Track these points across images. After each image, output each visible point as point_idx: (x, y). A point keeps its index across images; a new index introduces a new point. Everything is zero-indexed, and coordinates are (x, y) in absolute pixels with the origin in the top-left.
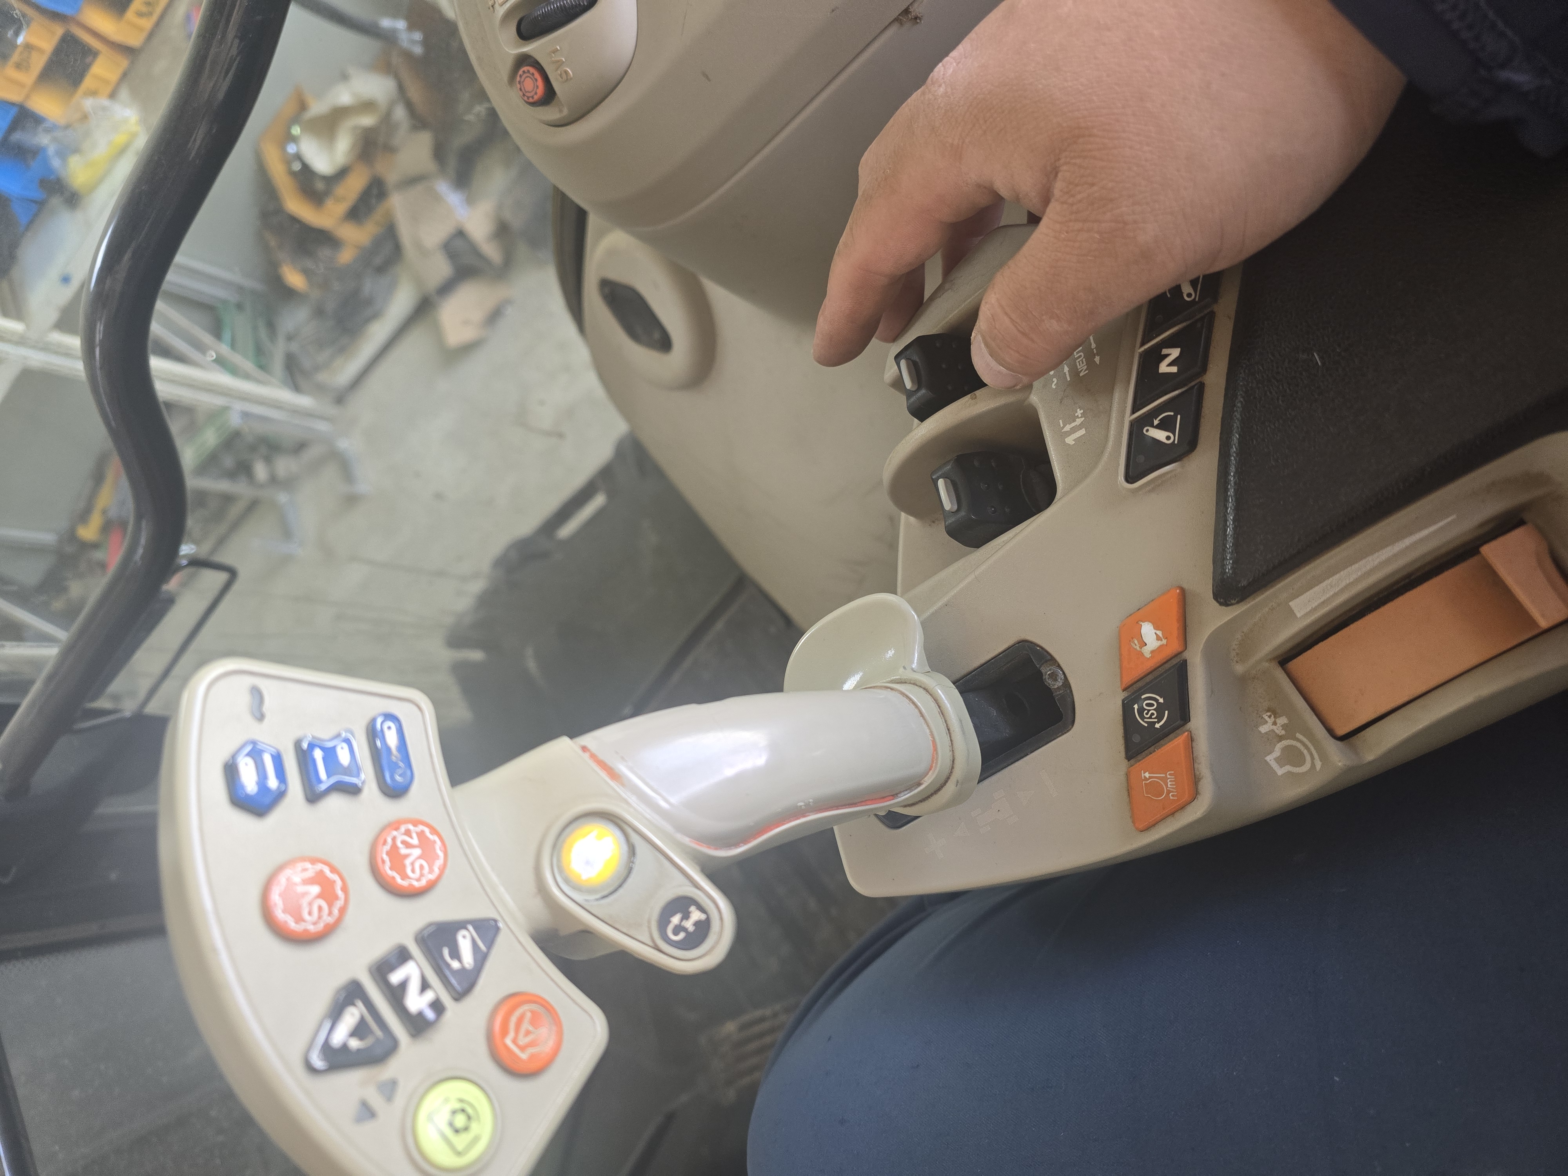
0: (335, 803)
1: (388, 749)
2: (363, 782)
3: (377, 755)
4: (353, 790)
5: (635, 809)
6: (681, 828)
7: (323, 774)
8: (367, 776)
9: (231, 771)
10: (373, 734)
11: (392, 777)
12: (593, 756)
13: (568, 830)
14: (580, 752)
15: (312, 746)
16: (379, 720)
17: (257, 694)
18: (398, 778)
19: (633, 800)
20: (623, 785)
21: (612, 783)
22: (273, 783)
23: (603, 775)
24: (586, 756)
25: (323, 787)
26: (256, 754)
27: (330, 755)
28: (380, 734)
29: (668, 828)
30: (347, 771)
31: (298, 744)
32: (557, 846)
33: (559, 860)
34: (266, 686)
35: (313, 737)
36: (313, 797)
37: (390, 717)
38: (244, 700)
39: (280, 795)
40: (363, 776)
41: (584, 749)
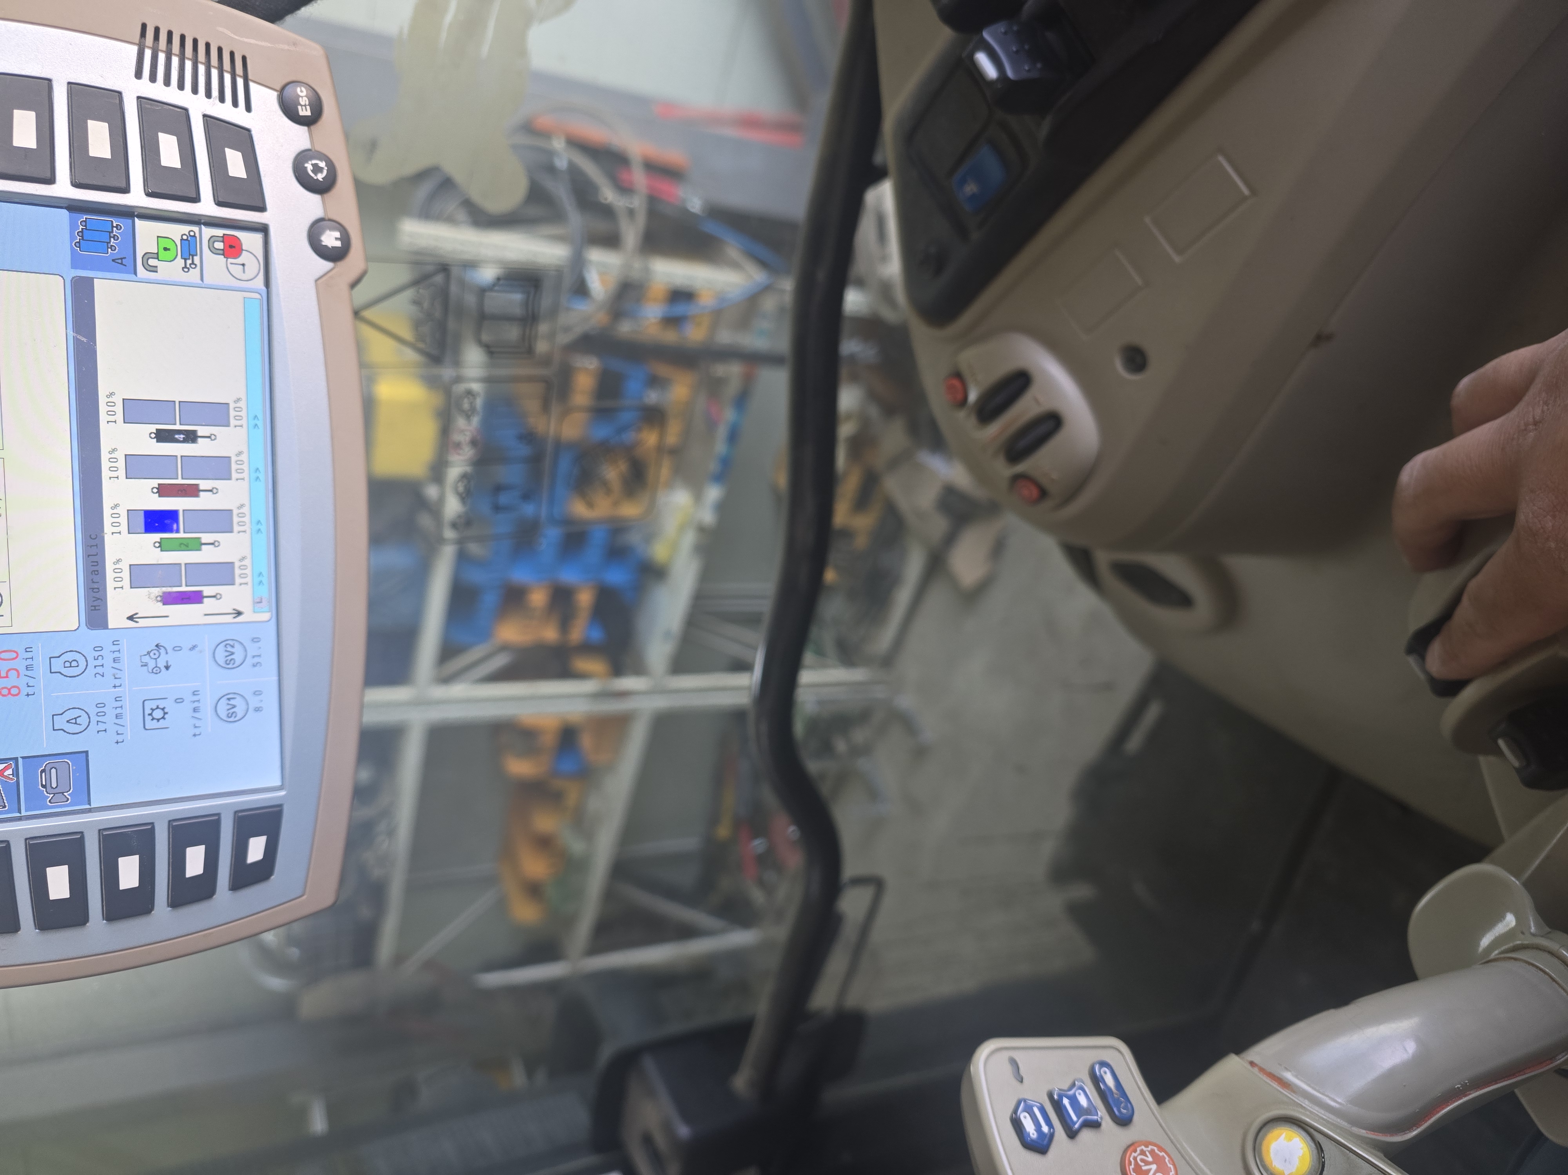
0: (1086, 1135)
1: (1110, 1089)
2: (1101, 1118)
3: (1103, 1095)
4: (1095, 1125)
5: (1310, 1112)
6: (1355, 1122)
7: (1074, 1118)
8: (1102, 1113)
9: (1017, 1124)
10: (1096, 1080)
11: (1119, 1111)
12: (1262, 1070)
13: (1261, 1134)
14: (1249, 1067)
15: (1061, 1097)
16: (1097, 1067)
17: (1014, 1063)
18: (1124, 1111)
19: (1306, 1103)
20: (1294, 1092)
21: (1285, 1092)
22: (1045, 1129)
23: (1275, 1085)
24: (1256, 1070)
25: (1077, 1126)
26: (1029, 1110)
27: (1074, 1100)
28: (1101, 1080)
29: (1344, 1124)
30: (1088, 1111)
31: (1050, 1096)
32: (1257, 1149)
33: (1262, 1160)
34: (1018, 1056)
35: (1060, 1090)
36: (1072, 1134)
37: (1103, 1064)
38: (1008, 1069)
39: (1052, 1136)
40: (1099, 1113)
41: (1252, 1064)
